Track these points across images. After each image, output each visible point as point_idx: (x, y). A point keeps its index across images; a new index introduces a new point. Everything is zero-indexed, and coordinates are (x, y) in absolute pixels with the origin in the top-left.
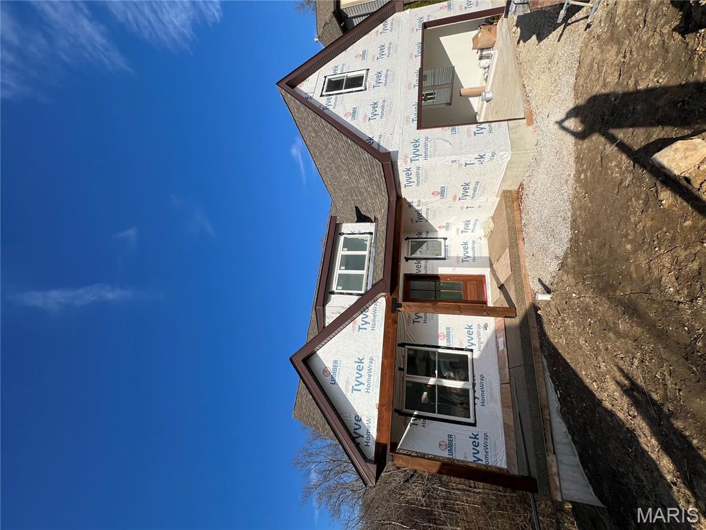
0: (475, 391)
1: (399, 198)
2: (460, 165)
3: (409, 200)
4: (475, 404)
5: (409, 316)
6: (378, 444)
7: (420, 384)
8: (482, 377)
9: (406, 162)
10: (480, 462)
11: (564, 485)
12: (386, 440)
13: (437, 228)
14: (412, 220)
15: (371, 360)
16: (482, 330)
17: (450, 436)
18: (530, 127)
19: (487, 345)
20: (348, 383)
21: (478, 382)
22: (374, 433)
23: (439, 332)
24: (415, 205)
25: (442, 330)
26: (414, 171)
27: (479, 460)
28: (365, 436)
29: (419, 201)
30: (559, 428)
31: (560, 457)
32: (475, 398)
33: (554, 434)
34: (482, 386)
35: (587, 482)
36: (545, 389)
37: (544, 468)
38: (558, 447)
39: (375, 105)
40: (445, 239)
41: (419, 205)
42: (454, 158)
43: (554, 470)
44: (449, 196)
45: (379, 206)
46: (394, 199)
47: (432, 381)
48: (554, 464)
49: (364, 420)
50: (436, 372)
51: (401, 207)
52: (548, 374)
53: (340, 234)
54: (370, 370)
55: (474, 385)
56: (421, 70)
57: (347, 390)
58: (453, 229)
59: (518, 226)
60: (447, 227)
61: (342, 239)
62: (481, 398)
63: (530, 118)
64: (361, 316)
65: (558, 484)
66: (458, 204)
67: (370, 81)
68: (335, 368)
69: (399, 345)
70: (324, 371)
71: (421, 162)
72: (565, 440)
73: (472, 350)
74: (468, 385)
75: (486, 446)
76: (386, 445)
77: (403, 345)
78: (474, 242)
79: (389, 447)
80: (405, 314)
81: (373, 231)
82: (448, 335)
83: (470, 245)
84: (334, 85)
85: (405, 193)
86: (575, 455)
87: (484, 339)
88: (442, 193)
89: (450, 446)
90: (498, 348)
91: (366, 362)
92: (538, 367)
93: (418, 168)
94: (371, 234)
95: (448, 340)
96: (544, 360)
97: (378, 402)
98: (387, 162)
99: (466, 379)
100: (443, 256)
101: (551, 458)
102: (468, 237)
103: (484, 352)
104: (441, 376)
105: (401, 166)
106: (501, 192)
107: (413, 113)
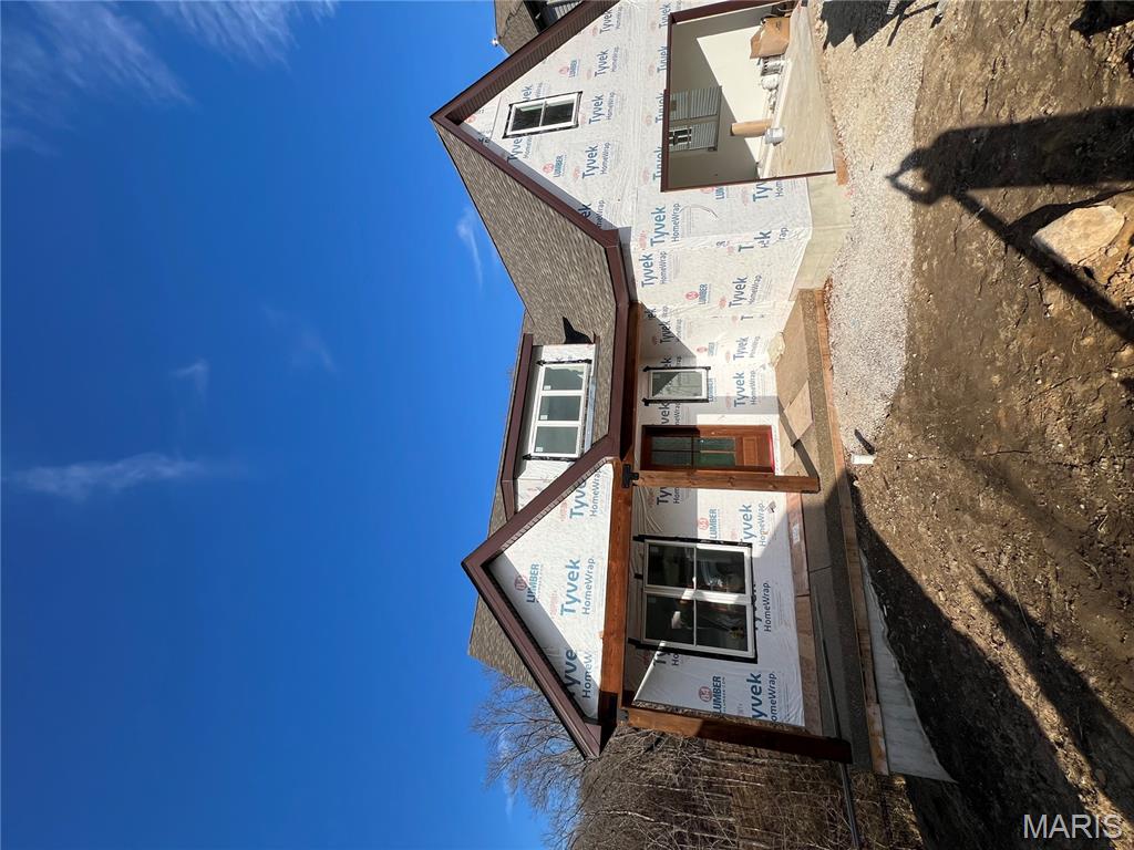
0: (755, 609)
1: (633, 303)
2: (731, 250)
3: (649, 307)
4: (755, 629)
5: (651, 494)
6: (603, 695)
7: (671, 599)
8: (767, 587)
9: (643, 246)
10: (763, 718)
11: (892, 750)
12: (615, 687)
13: (695, 353)
14: (654, 339)
15: (591, 563)
16: (766, 512)
17: (716, 679)
18: (844, 188)
19: (774, 537)
20: (554, 599)
21: (759, 594)
22: (596, 676)
23: (699, 517)
24: (658, 314)
25: (703, 513)
26: (656, 259)
27: (762, 714)
28: (583, 682)
29: (665, 309)
30: (886, 663)
31: (886, 708)
32: (755, 619)
33: (879, 673)
34: (766, 601)
35: (928, 744)
36: (863, 604)
37: (861, 724)
38: (884, 692)
39: (592, 152)
40: (708, 368)
41: (665, 315)
42: (721, 238)
43: (878, 727)
44: (714, 296)
45: (601, 318)
46: (624, 305)
47: (687, 594)
48: (878, 718)
49: (581, 658)
50: (694, 580)
51: (637, 316)
52: (868, 580)
53: (539, 363)
54: (589, 579)
55: (753, 599)
56: (667, 93)
57: (554, 611)
58: (720, 354)
59: (823, 346)
60: (711, 349)
61: (542, 370)
62: (764, 619)
63: (842, 172)
64: (575, 494)
65: (883, 748)
66: (728, 312)
67: (584, 112)
68: (534, 576)
69: (635, 539)
70: (517, 582)
71: (668, 245)
72: (895, 682)
73: (750, 545)
74: (745, 600)
75: (772, 694)
76: (616, 695)
77: (641, 538)
78: (753, 373)
79: (620, 698)
80: (645, 492)
81: (592, 358)
82: (713, 520)
83: (747, 378)
84: (525, 119)
85: (644, 296)
86: (909, 705)
87: (770, 527)
88: (702, 294)
89: (717, 694)
90: (791, 540)
91: (583, 568)
92: (853, 569)
93: (663, 255)
94: (589, 361)
95: (713, 529)
96: (864, 560)
97: (602, 629)
98: (613, 245)
99: (741, 590)
100: (704, 396)
101: (872, 710)
102: (744, 365)
103: (771, 546)
104: (702, 586)
105: (636, 252)
106: (796, 293)
107: (654, 164)
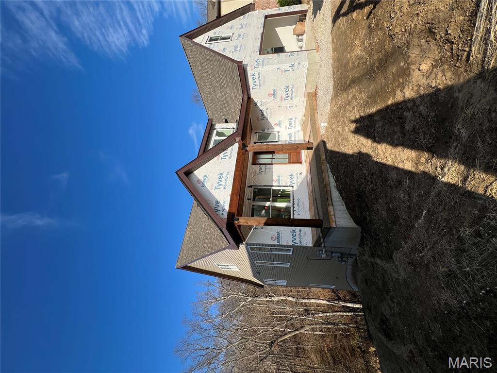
0: (294, 207)
1: (249, 98)
2: (282, 71)
3: (256, 100)
4: (294, 214)
5: (255, 172)
6: (229, 214)
8: (299, 200)
9: (252, 69)
11: (337, 220)
13: (273, 125)
14: (258, 118)
16: (299, 175)
17: (278, 232)
19: (302, 183)
20: (212, 185)
21: (296, 202)
22: (227, 208)
23: (273, 178)
24: (259, 104)
25: (275, 177)
26: (256, 76)
27: (296, 243)
28: (221, 210)
29: (261, 102)
30: (335, 194)
31: (335, 208)
32: (294, 211)
33: (332, 197)
34: (298, 204)
35: (350, 217)
36: (327, 177)
37: (326, 213)
38: (334, 203)
39: (236, 47)
40: (279, 132)
41: (261, 105)
42: (278, 66)
43: (332, 213)
44: (278, 96)
45: (236, 109)
46: (246, 99)
47: (268, 204)
48: (332, 210)
49: (221, 203)
50: (271, 199)
51: (250, 102)
52: (329, 170)
53: (214, 129)
54: (227, 178)
55: (293, 204)
56: (263, 33)
57: (212, 189)
58: (283, 126)
60: (279, 124)
61: (215, 132)
62: (297, 211)
63: (318, 49)
64: (223, 153)
65: (334, 219)
66: (284, 104)
67: (235, 37)
68: (205, 179)
69: (248, 187)
70: (198, 181)
71: (260, 69)
72: (338, 200)
73: (293, 187)
74: (291, 205)
75: (300, 236)
76: (235, 213)
77: (251, 186)
78: (295, 133)
80: (253, 171)
81: (235, 127)
82: (279, 180)
83: (293, 134)
84: (211, 40)
85: (253, 96)
86: (343, 206)
87: (300, 180)
88: (274, 94)
89: (278, 238)
90: (307, 180)
91: (225, 175)
92: (324, 167)
93: (259, 74)
95: (279, 182)
96: (328, 165)
97: (230, 193)
98: (242, 70)
99: (289, 202)
100: (277, 140)
101: (330, 208)
102: (292, 130)
103: (300, 187)
104: (274, 201)
105: (250, 72)
106: (306, 93)
107: (258, 49)
